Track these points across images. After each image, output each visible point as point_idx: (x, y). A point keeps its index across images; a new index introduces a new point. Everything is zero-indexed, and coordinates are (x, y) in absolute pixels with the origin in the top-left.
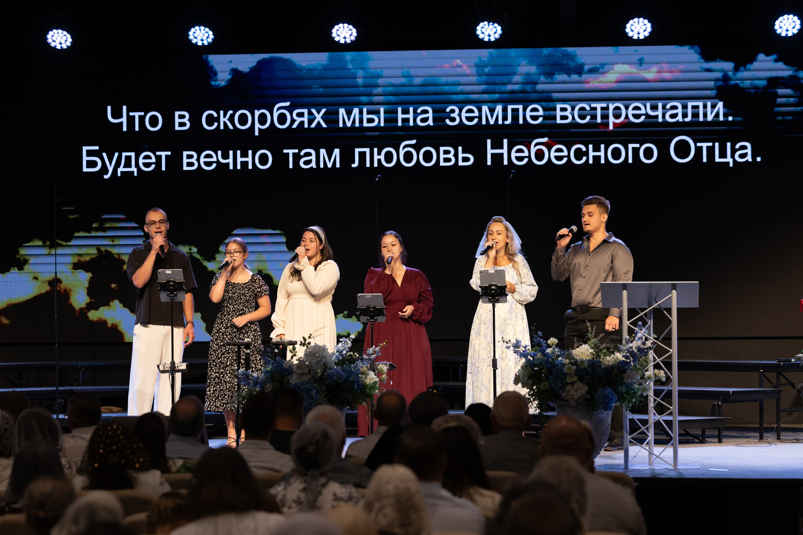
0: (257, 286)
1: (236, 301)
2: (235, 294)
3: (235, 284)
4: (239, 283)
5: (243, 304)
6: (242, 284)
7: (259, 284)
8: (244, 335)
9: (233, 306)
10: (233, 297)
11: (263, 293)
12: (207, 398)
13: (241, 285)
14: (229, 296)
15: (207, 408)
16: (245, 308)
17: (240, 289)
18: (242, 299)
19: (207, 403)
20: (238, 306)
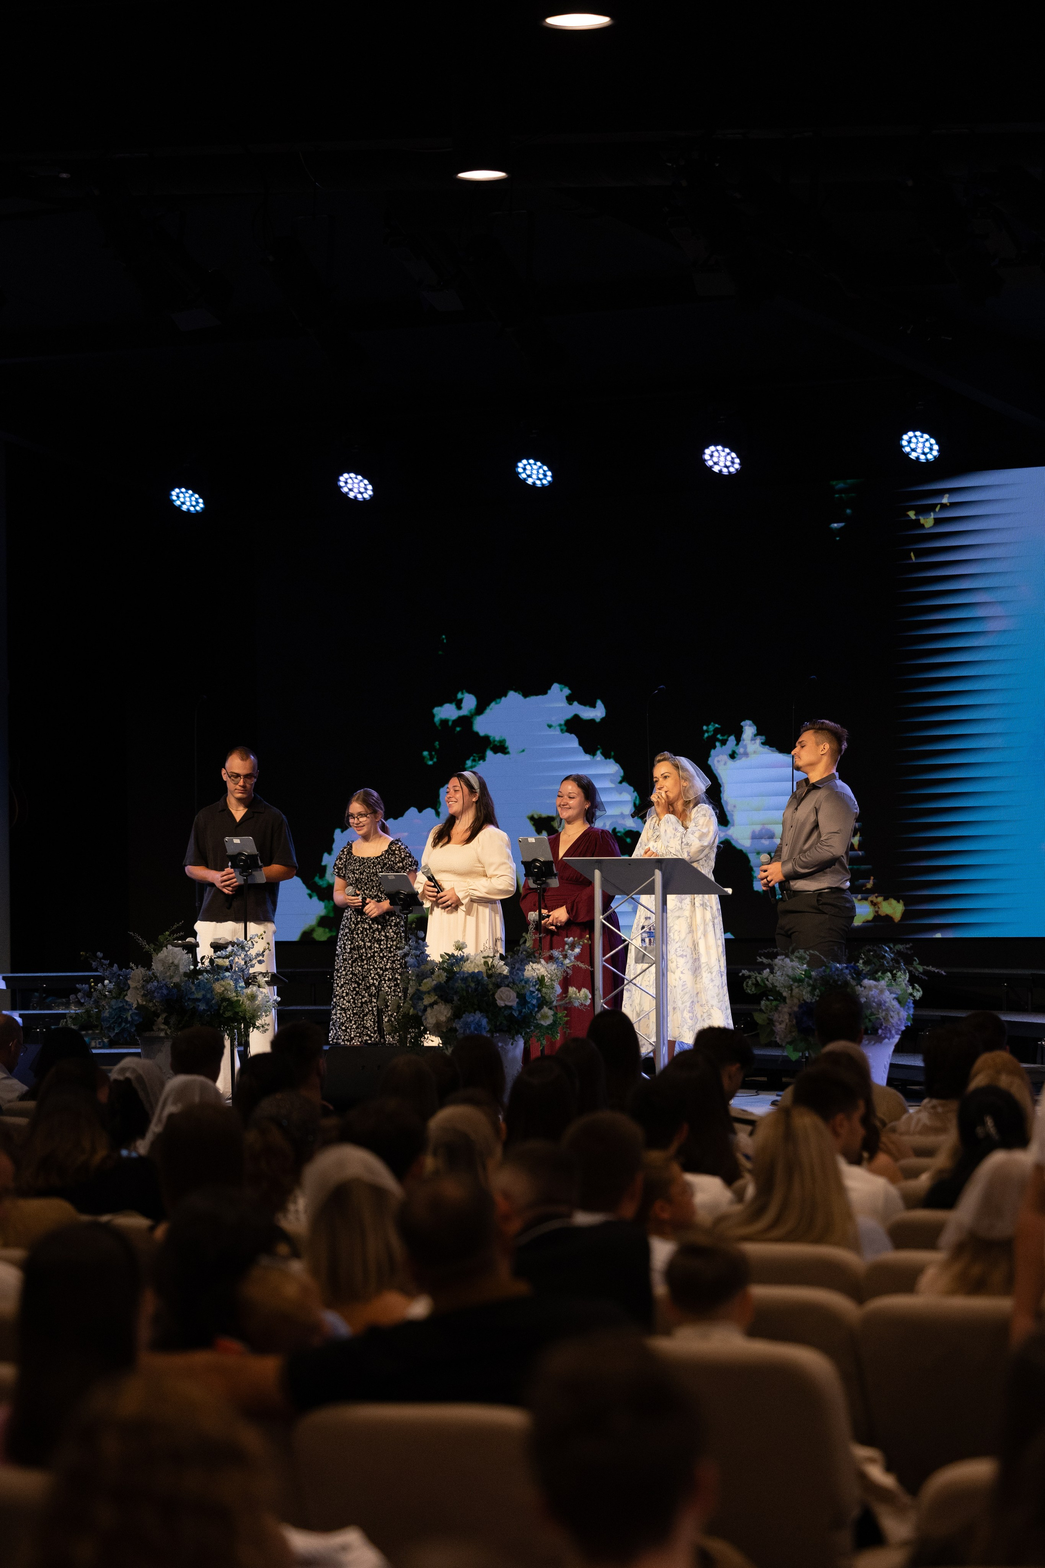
0: (397, 860)
1: (366, 884)
2: (363, 875)
3: (363, 858)
4: (369, 858)
5: (377, 888)
6: (373, 858)
7: (400, 857)
8: (380, 932)
9: (363, 891)
10: (361, 879)
11: (407, 868)
12: (333, 1025)
13: (371, 859)
14: (356, 877)
15: (334, 1039)
16: (381, 894)
17: (369, 867)
18: (374, 881)
19: (333, 1032)
20: (370, 892)
